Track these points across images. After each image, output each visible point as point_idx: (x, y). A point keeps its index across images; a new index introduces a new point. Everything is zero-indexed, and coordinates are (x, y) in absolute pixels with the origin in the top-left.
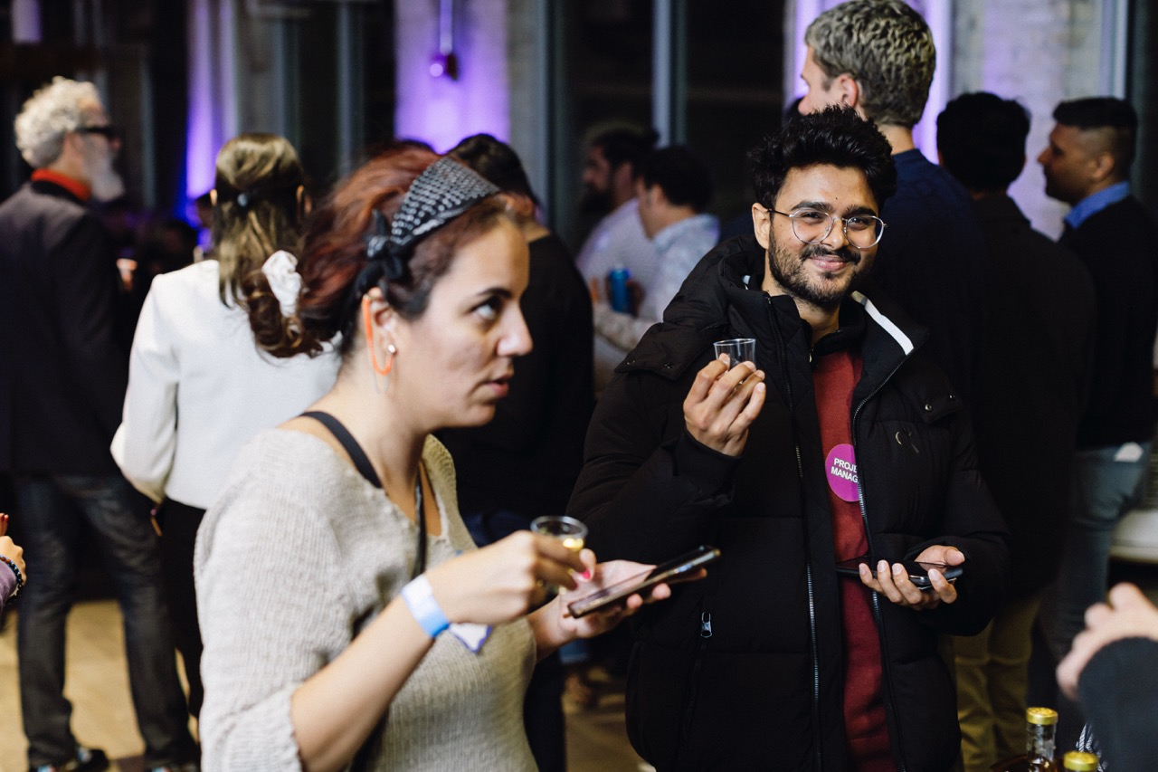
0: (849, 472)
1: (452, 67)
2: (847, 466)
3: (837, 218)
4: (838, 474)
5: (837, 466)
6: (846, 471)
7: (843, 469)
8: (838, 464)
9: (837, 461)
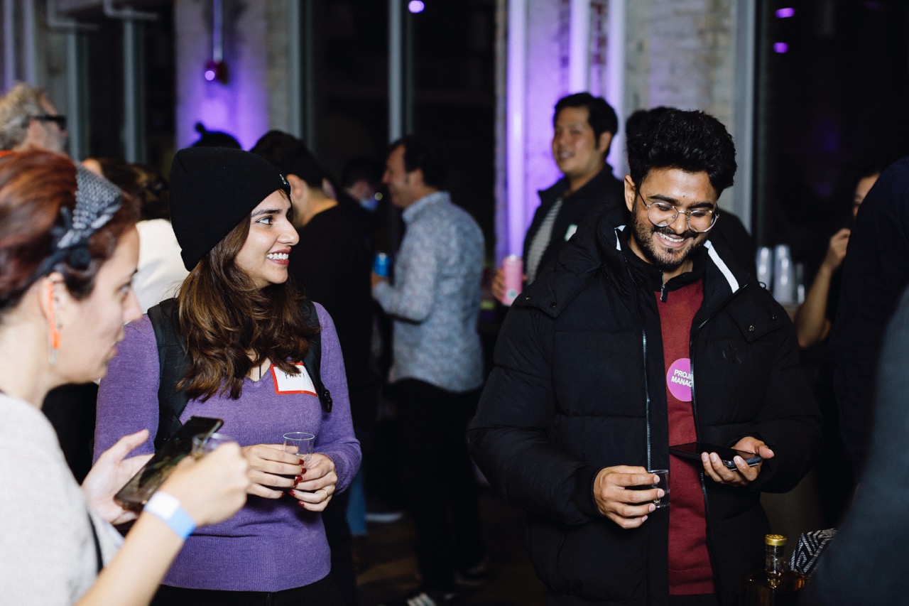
0: (686, 379)
1: (224, 74)
2: (685, 375)
3: (682, 210)
4: (676, 382)
5: (677, 375)
6: (683, 379)
7: (681, 378)
8: (677, 374)
9: (676, 372)
